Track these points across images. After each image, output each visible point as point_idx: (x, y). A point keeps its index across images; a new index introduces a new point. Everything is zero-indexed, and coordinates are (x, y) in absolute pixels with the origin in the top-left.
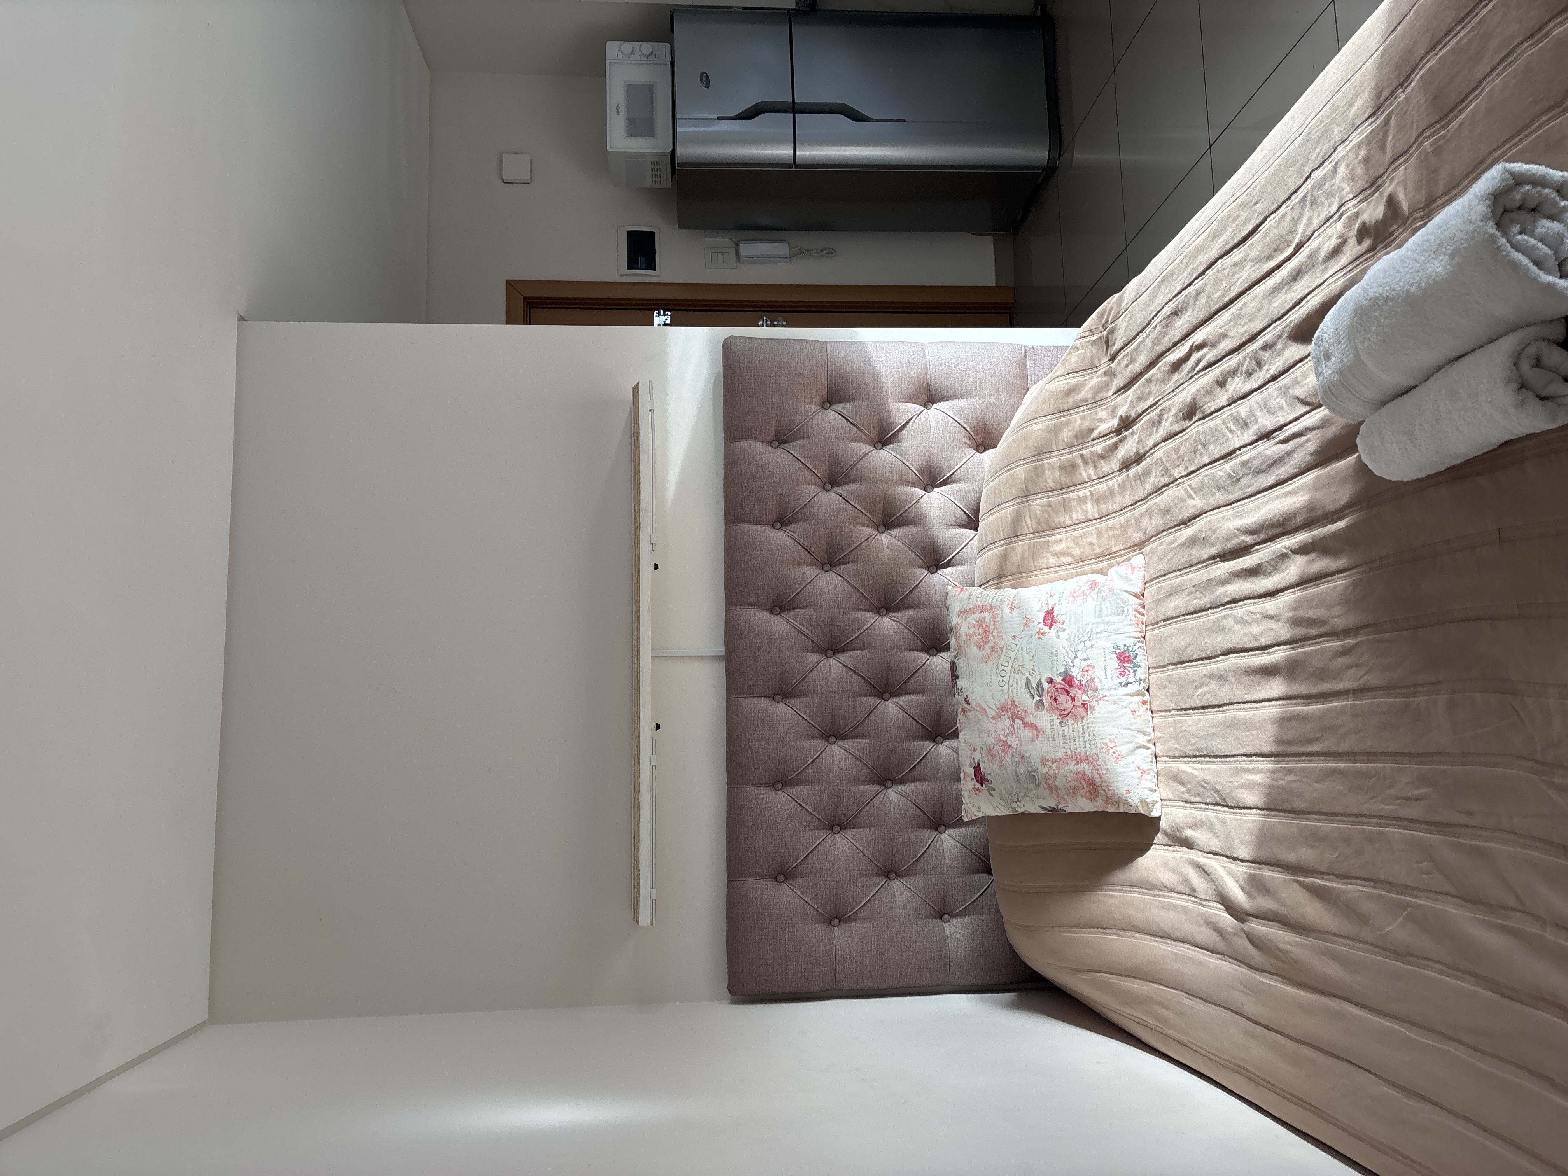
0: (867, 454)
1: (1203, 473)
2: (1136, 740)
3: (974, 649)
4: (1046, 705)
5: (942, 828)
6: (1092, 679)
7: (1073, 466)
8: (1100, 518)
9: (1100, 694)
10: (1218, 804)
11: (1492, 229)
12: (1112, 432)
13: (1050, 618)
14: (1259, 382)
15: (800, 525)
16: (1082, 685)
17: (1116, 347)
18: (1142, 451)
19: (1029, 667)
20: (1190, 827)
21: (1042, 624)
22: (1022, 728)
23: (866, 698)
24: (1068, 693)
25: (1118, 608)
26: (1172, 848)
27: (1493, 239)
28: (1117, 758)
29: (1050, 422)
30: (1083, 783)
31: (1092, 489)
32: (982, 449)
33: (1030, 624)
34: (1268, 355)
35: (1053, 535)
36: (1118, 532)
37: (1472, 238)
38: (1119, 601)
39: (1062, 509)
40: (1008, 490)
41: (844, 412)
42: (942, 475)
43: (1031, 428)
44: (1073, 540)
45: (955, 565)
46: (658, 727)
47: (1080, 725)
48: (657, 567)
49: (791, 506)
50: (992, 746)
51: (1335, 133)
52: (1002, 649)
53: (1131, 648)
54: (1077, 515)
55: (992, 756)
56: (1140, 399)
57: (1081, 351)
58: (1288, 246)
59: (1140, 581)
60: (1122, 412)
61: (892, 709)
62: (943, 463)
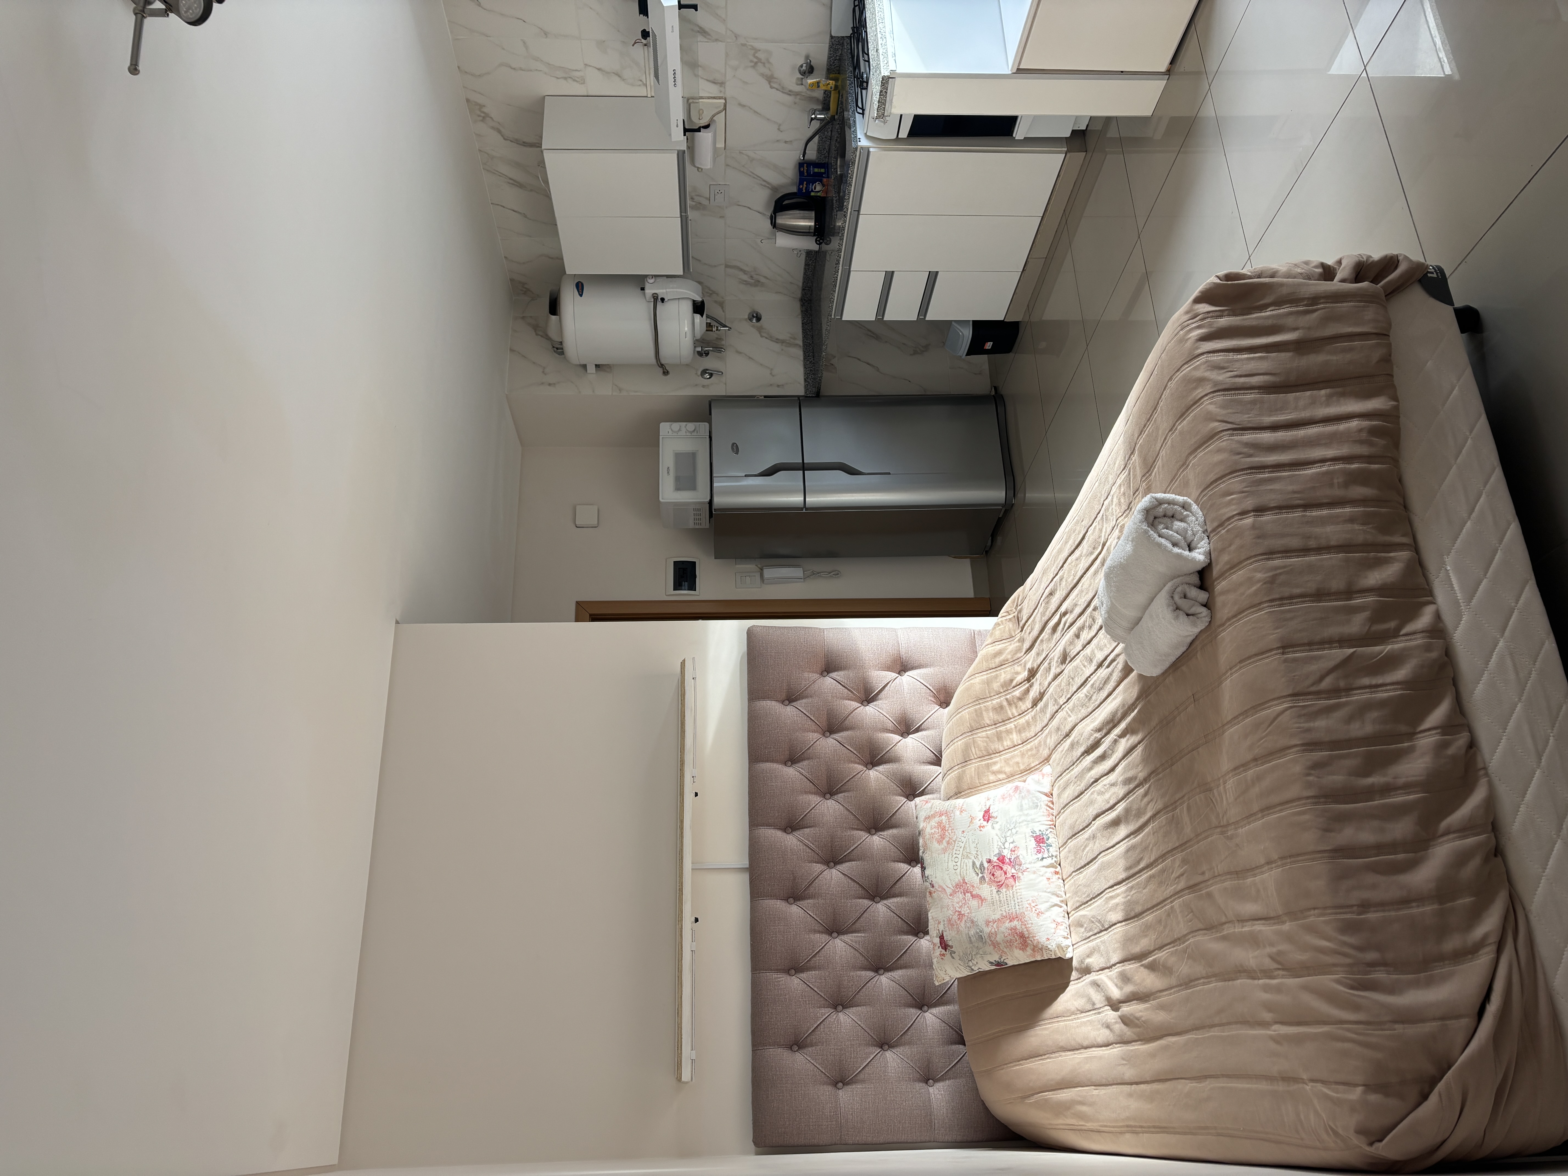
0: (856, 709)
1: (1074, 698)
2: (1051, 900)
3: (935, 845)
4: (987, 880)
5: (926, 1008)
6: (1018, 857)
7: (1001, 707)
8: (1022, 744)
9: (1024, 867)
10: (1101, 931)
11: (1145, 527)
12: (1025, 681)
13: (987, 816)
14: (1095, 631)
15: (805, 763)
16: (1011, 862)
17: (1023, 621)
18: (1042, 691)
19: (974, 853)
20: (1088, 956)
21: (982, 819)
22: (971, 899)
23: (861, 900)
24: (1002, 869)
25: (1033, 803)
26: (1082, 979)
27: (1146, 532)
28: (1038, 914)
29: (984, 677)
30: (1016, 937)
31: (1015, 723)
32: (945, 705)
33: (974, 821)
34: (1097, 613)
35: (991, 758)
36: (1034, 752)
37: (1137, 532)
38: (1034, 799)
39: (996, 739)
40: (958, 729)
41: (838, 678)
42: (915, 724)
43: (971, 682)
44: (1005, 761)
45: (928, 794)
46: (697, 920)
47: (1011, 892)
48: (696, 794)
49: (799, 749)
50: (951, 917)
51: (1110, 479)
52: (955, 841)
53: (1044, 833)
54: (1007, 743)
55: (951, 925)
56: (1038, 654)
57: (1002, 626)
58: (1099, 545)
59: (1049, 784)
60: (1029, 666)
61: (881, 910)
62: (914, 716)
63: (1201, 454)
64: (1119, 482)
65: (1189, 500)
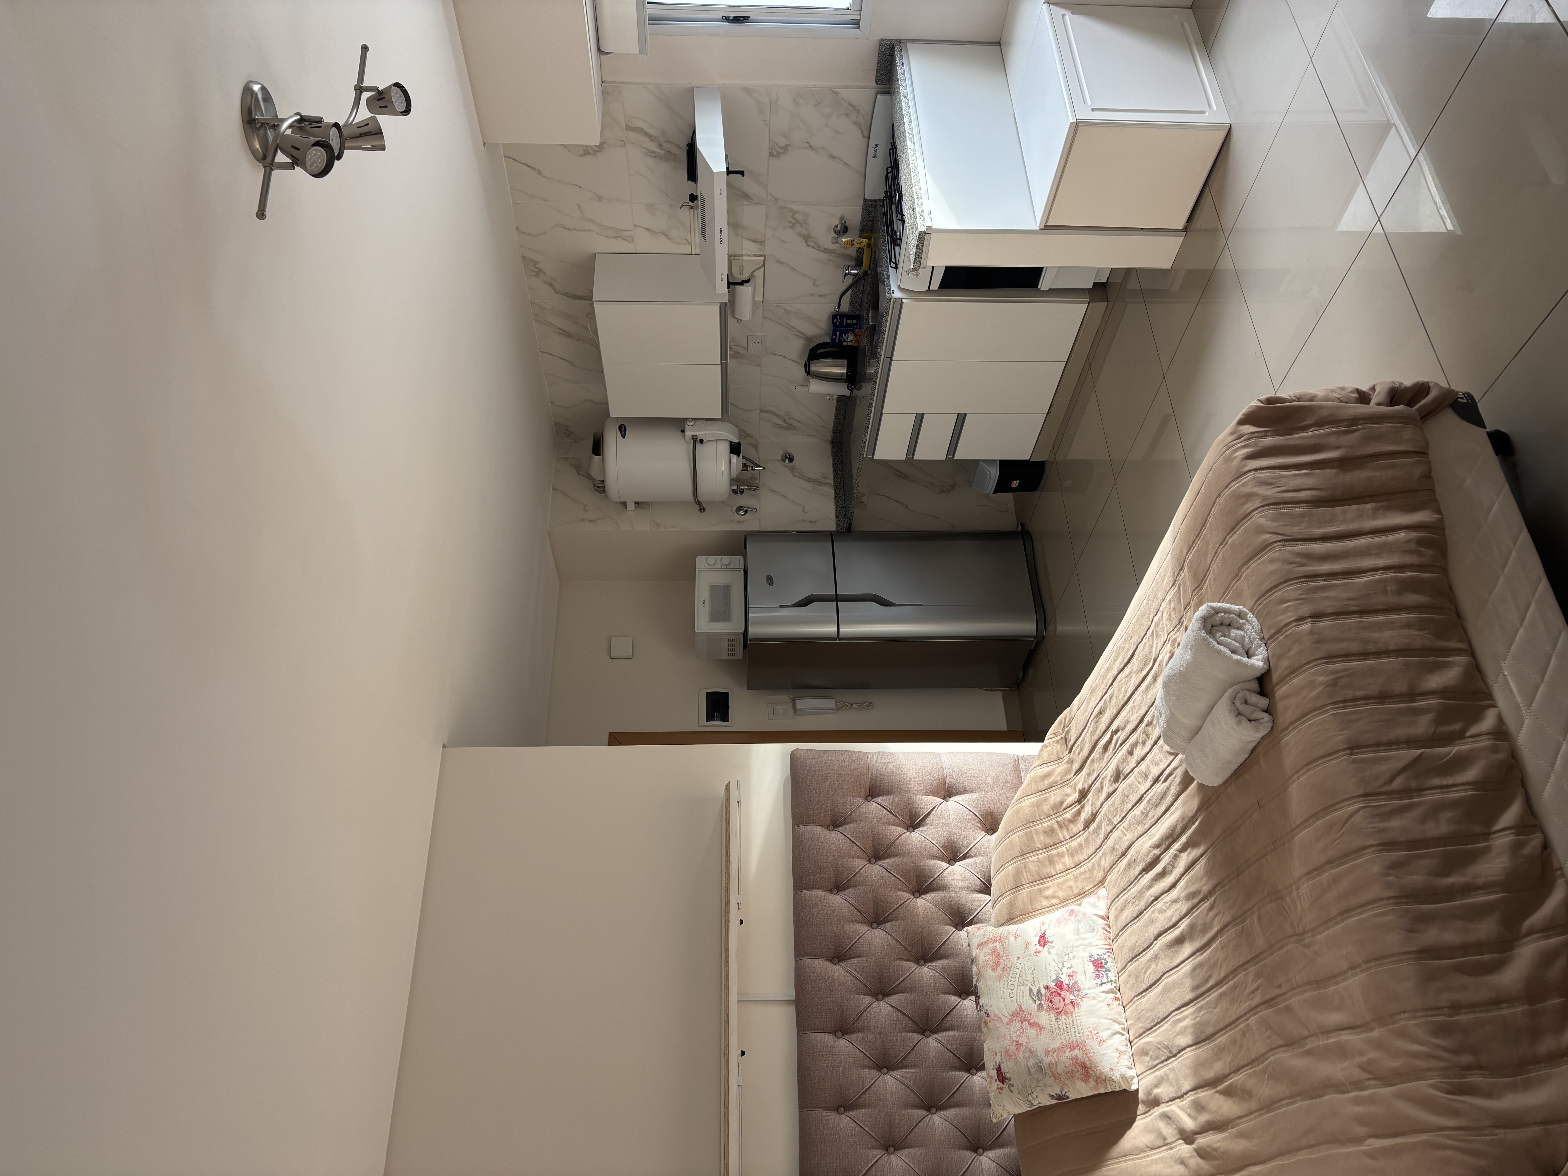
0: (902, 835)
1: (1129, 816)
2: (1113, 1027)
3: (990, 972)
4: (1045, 1006)
5: (981, 1151)
6: (1076, 982)
7: (1052, 830)
8: (1075, 867)
9: (1083, 992)
10: (1169, 1058)
11: (1203, 634)
12: (1075, 803)
13: (1043, 940)
14: (1149, 747)
15: (852, 890)
16: (1069, 987)
17: (1072, 742)
18: (1094, 811)
19: (1031, 979)
20: (1156, 1086)
21: (1038, 945)
22: (1029, 1028)
23: (911, 1034)
24: (1060, 995)
25: (1090, 927)
26: (1149, 1113)
27: (1205, 639)
28: (1099, 1042)
29: (1033, 799)
30: (1077, 1067)
31: (1067, 846)
32: (991, 832)
33: (1030, 947)
34: (1150, 729)
35: (1043, 883)
36: (1088, 875)
37: (1196, 639)
38: (1091, 922)
39: (1048, 863)
40: (1008, 853)
41: (883, 803)
42: (961, 851)
43: (1020, 805)
44: (1058, 886)
45: (977, 923)
46: (743, 1053)
47: (1071, 1019)
48: (742, 922)
49: (844, 875)
50: (1008, 1047)
51: (1159, 596)
52: (1010, 968)
53: (1102, 957)
54: (1059, 867)
55: (1009, 1056)
56: (1089, 775)
57: (1049, 748)
58: (1150, 661)
59: (1105, 907)
60: (1079, 787)
61: (932, 1044)
62: (961, 843)
63: (1253, 565)
64: (1168, 598)
65: (1244, 609)
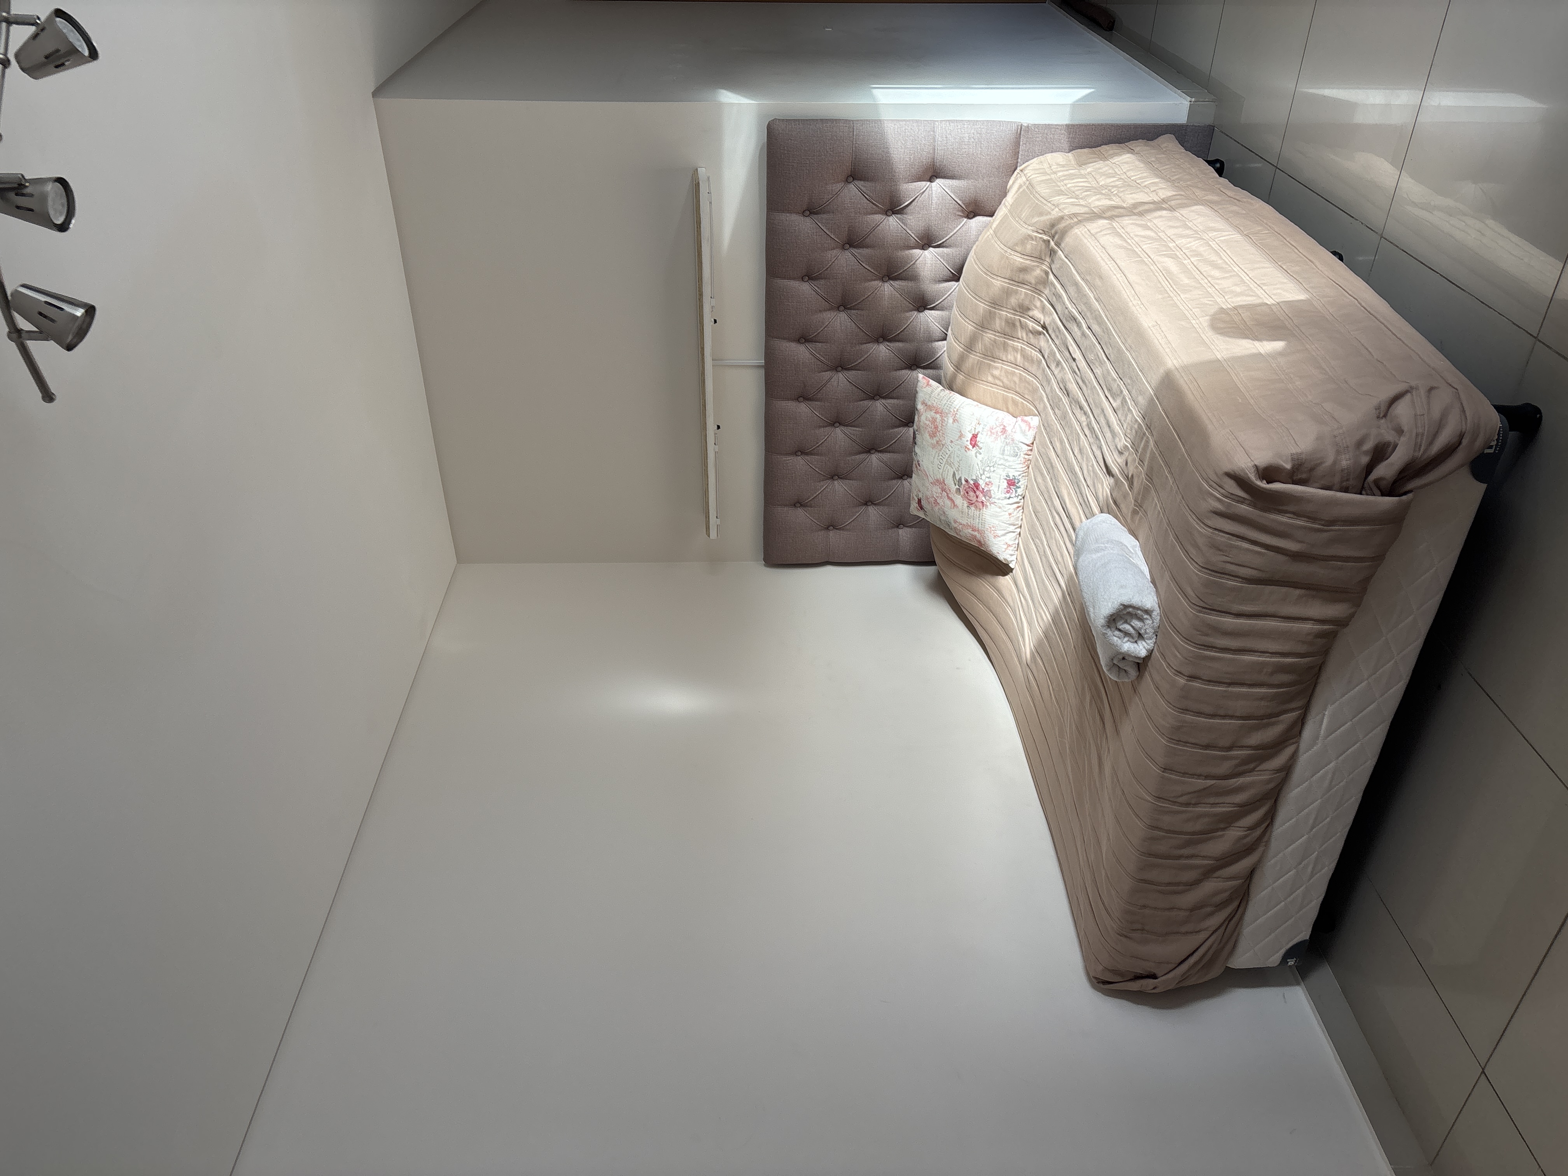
2: (1008, 529)
3: (927, 436)
4: (962, 493)
6: (990, 491)
9: (992, 500)
13: (974, 440)
16: (984, 491)
19: (957, 464)
21: (969, 442)
22: (946, 498)
24: (975, 492)
25: (1014, 452)
28: (995, 536)
33: (963, 439)
38: (1016, 448)
39: (1002, 348)
41: (862, 187)
46: (719, 427)
47: (979, 512)
48: (715, 322)
49: (817, 267)
52: (943, 445)
53: (1016, 478)
59: (1032, 437)
